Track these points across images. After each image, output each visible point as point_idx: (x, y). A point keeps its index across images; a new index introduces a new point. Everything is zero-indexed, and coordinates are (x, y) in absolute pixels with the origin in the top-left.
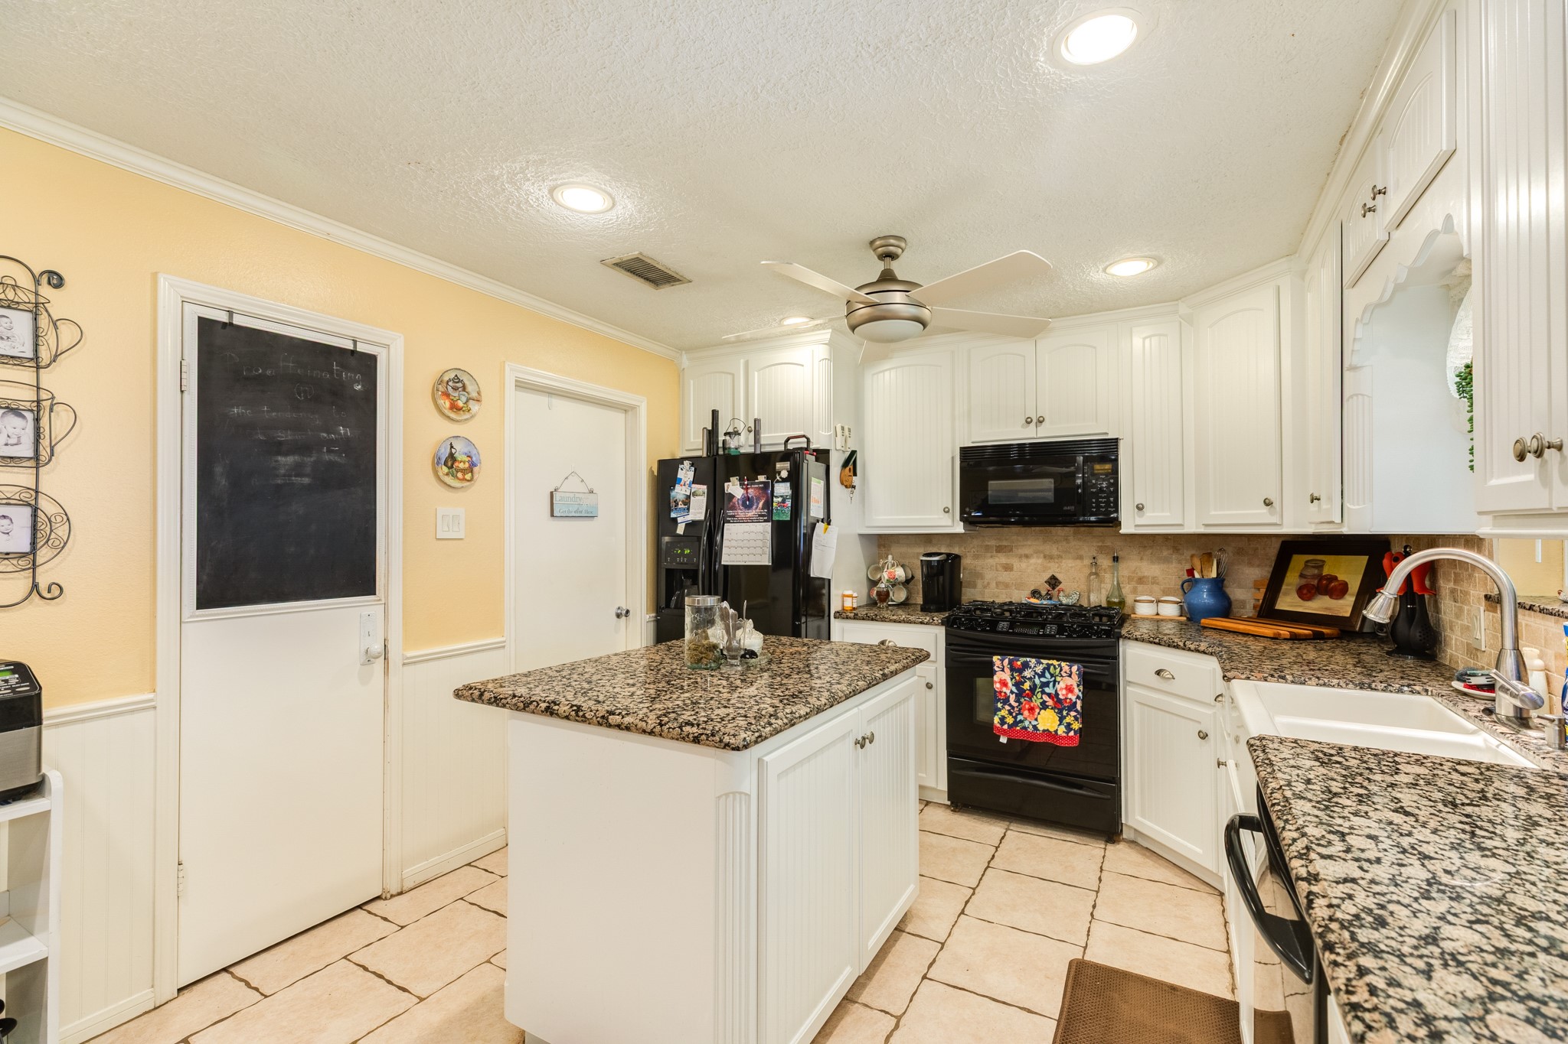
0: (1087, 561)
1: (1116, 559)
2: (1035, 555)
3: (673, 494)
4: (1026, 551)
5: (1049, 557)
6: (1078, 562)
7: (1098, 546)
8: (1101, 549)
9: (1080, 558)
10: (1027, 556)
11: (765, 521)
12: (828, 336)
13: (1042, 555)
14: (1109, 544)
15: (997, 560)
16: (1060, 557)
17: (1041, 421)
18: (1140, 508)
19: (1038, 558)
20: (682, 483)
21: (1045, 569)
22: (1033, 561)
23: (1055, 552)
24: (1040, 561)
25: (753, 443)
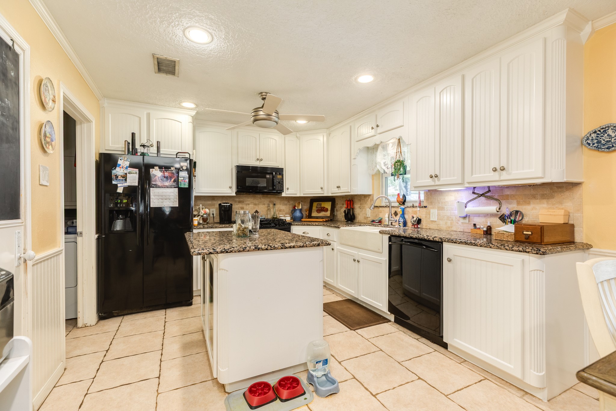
0: (266, 206)
1: (274, 204)
2: (251, 204)
3: (114, 172)
4: (248, 202)
5: (255, 204)
6: (264, 206)
7: (269, 201)
8: (270, 202)
9: (264, 204)
10: (248, 204)
11: (175, 187)
12: (194, 113)
13: (253, 204)
14: (272, 200)
15: (239, 206)
16: (258, 204)
17: (261, 160)
18: (288, 189)
19: (252, 205)
20: (121, 166)
21: (255, 208)
22: (250, 206)
23: (257, 203)
24: (252, 206)
25: (157, 152)
